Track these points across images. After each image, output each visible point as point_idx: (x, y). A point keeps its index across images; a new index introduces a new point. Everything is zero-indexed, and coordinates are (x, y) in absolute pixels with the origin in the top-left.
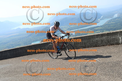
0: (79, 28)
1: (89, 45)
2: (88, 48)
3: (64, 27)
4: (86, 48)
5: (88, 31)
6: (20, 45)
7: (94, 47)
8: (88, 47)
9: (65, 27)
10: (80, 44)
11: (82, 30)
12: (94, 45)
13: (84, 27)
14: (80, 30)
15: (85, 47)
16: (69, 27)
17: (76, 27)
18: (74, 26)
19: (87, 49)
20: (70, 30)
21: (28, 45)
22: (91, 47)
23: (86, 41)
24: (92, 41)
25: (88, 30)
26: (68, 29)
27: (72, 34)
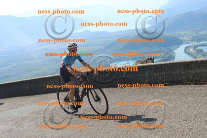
3: (183, 33)
9: (186, 34)
16: (195, 35)
20: (198, 41)
26: (194, 39)
27: (202, 51)
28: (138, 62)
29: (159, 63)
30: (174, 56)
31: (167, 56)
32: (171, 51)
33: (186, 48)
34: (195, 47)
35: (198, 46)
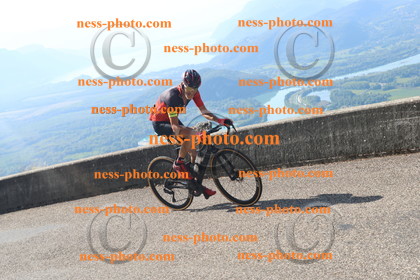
0: (348, 72)
1: (369, 145)
2: (365, 157)
4: (359, 161)
5: (392, 84)
6: (91, 150)
7: (390, 153)
8: (366, 155)
10: (335, 145)
11: (363, 79)
12: (390, 145)
13: (373, 67)
14: (355, 79)
15: (353, 156)
19: (362, 163)
21: (128, 150)
22: (377, 155)
24: (383, 130)
25: (390, 78)
27: (318, 99)
31: (252, 116)
32: (259, 105)
33: (288, 97)
34: (305, 94)
35: (310, 91)
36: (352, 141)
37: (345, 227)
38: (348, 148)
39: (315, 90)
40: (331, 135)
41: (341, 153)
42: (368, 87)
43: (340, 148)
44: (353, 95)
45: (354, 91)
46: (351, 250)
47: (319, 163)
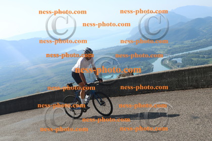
0: (190, 50)
3: (159, 47)
8: (203, 87)
9: (161, 48)
10: (189, 82)
11: (197, 53)
13: (201, 48)
14: (193, 53)
15: (196, 87)
16: (169, 48)
17: (185, 48)
18: (180, 45)
20: (173, 53)
23: (199, 76)
25: (209, 53)
26: (169, 52)
27: (176, 62)
28: (120, 75)
29: (137, 75)
30: (153, 68)
31: (147, 69)
32: (150, 64)
33: (163, 60)
34: (170, 59)
35: (173, 58)
36: (196, 81)
37: (195, 118)
38: (194, 84)
39: (175, 58)
40: (187, 78)
41: (191, 85)
42: (199, 57)
43: (191, 84)
44: (192, 60)
45: (192, 59)
46: (198, 128)
47: (181, 89)
